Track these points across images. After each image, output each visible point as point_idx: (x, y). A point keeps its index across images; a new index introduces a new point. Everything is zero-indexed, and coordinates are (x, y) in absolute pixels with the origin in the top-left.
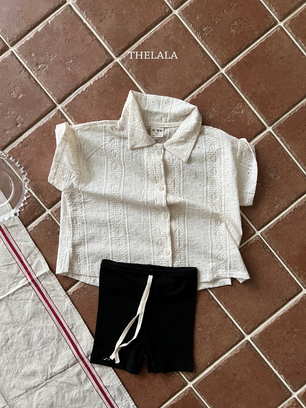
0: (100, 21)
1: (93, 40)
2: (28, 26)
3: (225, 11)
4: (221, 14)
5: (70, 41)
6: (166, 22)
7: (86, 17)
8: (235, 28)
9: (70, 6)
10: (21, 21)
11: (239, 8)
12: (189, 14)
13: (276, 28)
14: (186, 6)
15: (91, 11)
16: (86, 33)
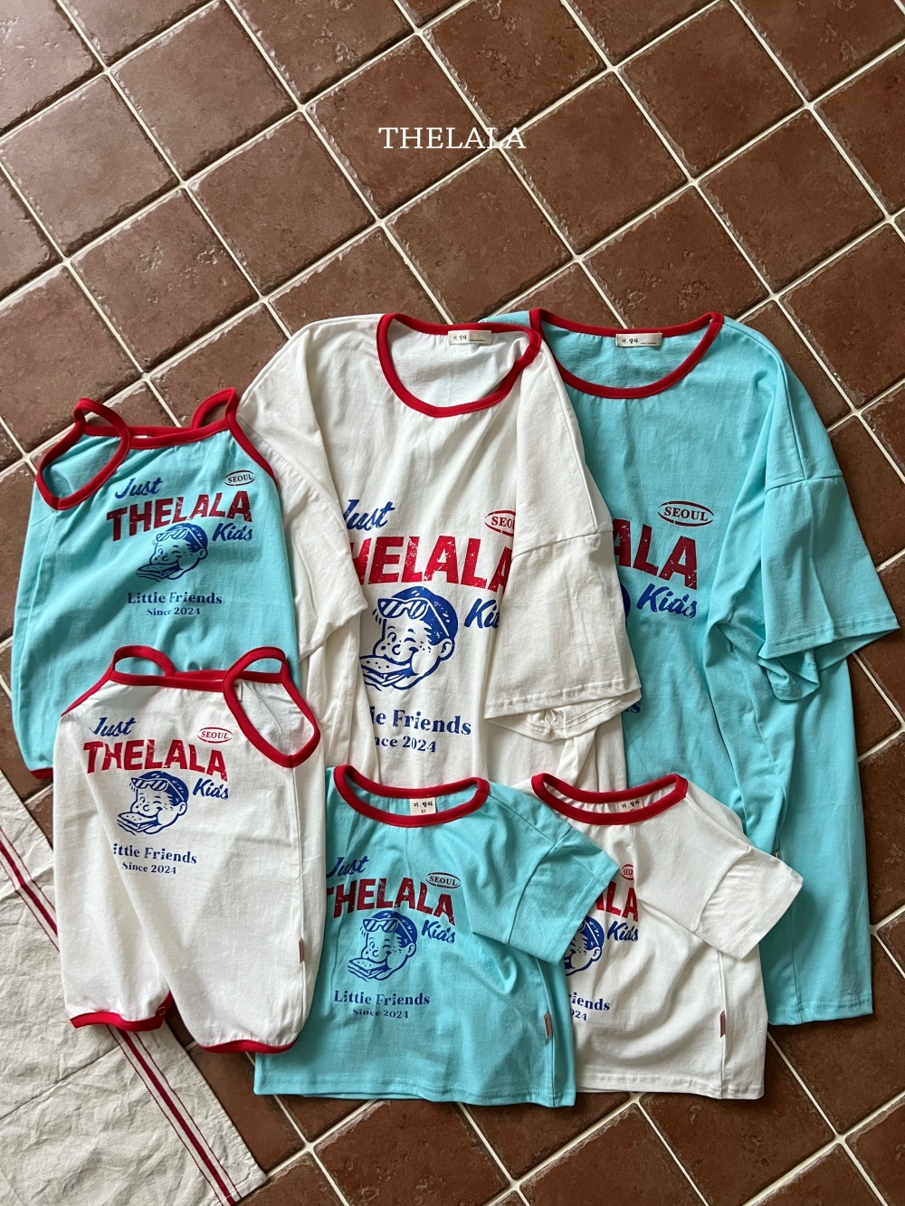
0: (436, 263)
1: (420, 298)
2: (300, 261)
3: (671, 265)
4: (663, 271)
5: (376, 296)
6: (560, 276)
7: (410, 253)
8: (688, 298)
9: (381, 230)
10: (287, 250)
11: (699, 263)
12: (603, 265)
13: (765, 305)
14: (600, 250)
15: (420, 244)
16: (408, 283)
